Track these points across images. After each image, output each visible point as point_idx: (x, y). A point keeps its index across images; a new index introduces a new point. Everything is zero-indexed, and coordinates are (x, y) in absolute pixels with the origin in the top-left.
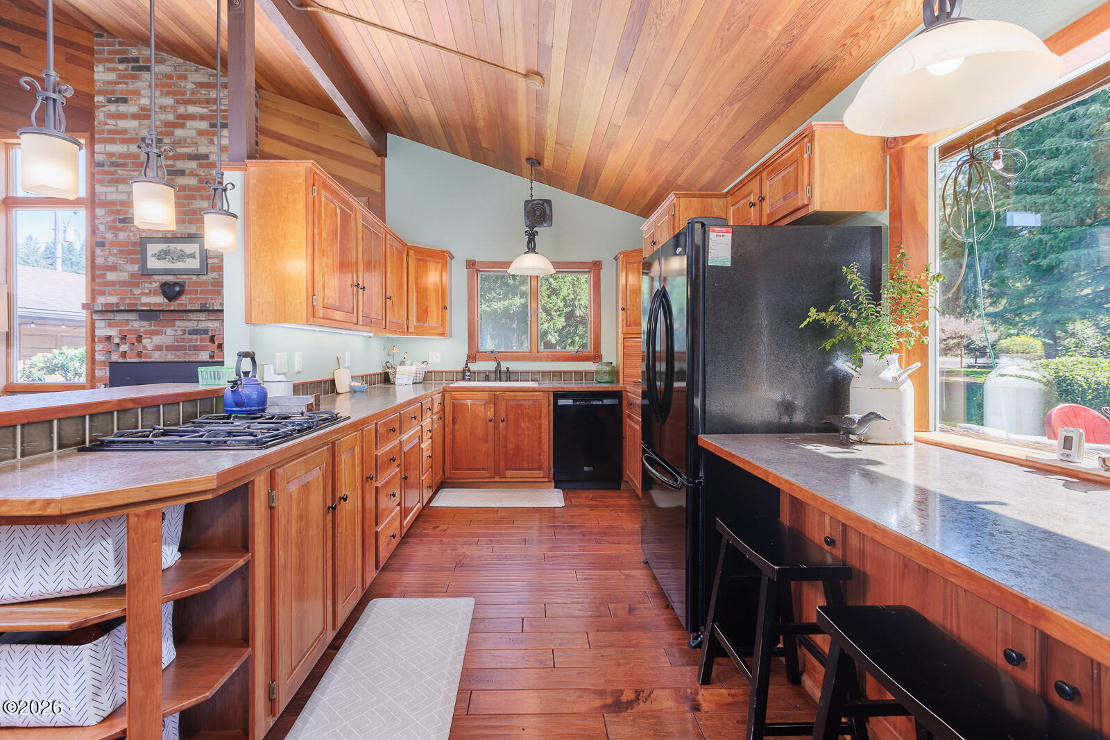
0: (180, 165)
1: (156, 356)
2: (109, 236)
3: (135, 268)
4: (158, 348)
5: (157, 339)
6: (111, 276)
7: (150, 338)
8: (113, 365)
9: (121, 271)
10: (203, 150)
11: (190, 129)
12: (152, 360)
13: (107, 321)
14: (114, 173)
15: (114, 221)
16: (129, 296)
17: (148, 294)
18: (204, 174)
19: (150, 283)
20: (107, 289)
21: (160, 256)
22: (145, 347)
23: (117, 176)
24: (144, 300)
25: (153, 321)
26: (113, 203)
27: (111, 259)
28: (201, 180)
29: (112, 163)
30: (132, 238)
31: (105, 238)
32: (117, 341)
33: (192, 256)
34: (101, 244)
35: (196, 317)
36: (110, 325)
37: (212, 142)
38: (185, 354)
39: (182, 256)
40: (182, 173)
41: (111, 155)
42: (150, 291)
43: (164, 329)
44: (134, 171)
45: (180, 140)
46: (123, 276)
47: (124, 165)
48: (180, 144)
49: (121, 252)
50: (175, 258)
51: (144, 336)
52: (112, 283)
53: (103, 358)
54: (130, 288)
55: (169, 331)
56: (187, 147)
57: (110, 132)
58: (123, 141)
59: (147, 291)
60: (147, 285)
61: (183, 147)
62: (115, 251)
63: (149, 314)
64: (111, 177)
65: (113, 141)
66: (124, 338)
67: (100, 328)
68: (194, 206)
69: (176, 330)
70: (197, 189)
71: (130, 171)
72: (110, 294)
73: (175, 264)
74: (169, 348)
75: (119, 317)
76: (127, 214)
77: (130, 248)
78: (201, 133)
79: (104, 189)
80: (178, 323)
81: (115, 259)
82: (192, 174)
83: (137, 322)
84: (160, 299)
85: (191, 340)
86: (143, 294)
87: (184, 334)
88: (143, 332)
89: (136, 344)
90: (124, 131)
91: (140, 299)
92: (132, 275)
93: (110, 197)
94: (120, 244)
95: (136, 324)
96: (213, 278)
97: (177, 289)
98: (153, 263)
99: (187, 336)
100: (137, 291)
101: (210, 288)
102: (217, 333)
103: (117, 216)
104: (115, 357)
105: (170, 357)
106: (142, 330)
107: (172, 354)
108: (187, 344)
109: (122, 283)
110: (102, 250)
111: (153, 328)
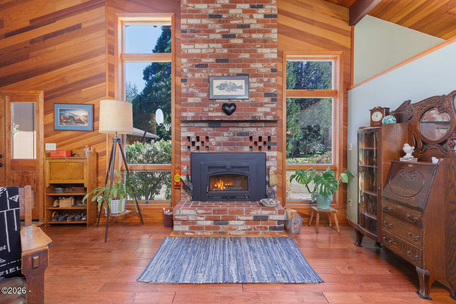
0: (232, 31)
1: (218, 149)
2: (190, 75)
3: (205, 95)
4: (219, 144)
5: (218, 139)
6: (190, 100)
7: (214, 138)
8: (192, 155)
9: (196, 97)
10: (246, 22)
11: (238, 9)
12: (215, 151)
13: (188, 127)
14: (193, 36)
15: (192, 66)
16: (201, 112)
17: (212, 111)
18: (247, 37)
19: (214, 104)
20: (188, 108)
21: (221, 87)
22: (211, 144)
23: (194, 38)
24: (210, 114)
25: (215, 128)
26: (192, 55)
27: (191, 90)
28: (245, 40)
29: (192, 30)
30: (203, 77)
31: (187, 77)
32: (194, 139)
33: (240, 87)
34: (184, 81)
35: (244, 125)
36: (190, 130)
37: (251, 17)
38: (235, 148)
39: (234, 88)
40: (233, 36)
41: (191, 25)
42: (214, 109)
43: (222, 132)
44: (204, 35)
45: (232, 16)
46: (198, 100)
47: (198, 32)
48: (232, 18)
49: (196, 85)
50: (230, 89)
51: (209, 137)
52: (191, 104)
53: (186, 150)
54: (201, 108)
55: (225, 134)
56: (237, 20)
57: (190, 11)
58: (198, 17)
59: (212, 109)
60: (212, 105)
61: (234, 20)
62: (193, 85)
63: (213, 123)
64: (191, 39)
65: (191, 17)
66: (198, 139)
67: (183, 132)
68: (241, 57)
69: (229, 133)
70: (242, 46)
71: (202, 35)
72: (190, 111)
73: (230, 93)
74: (225, 144)
75: (197, 125)
76: (200, 62)
77: (202, 83)
78: (245, 11)
79: (186, 47)
80: (231, 129)
81: (193, 89)
82: (240, 37)
83: (206, 128)
84: (220, 114)
85: (238, 139)
86: (209, 111)
87: (234, 136)
88: (209, 135)
89: (205, 142)
90: (198, 11)
91: (207, 114)
92: (203, 99)
93: (190, 51)
94: (196, 80)
95: (205, 129)
96: (252, 101)
97: (232, 108)
98: (216, 92)
99: (236, 136)
100: (206, 109)
101: (250, 107)
102: (254, 135)
103: (194, 63)
104: (193, 149)
105: (226, 150)
106: (209, 133)
107: (227, 148)
108: (236, 142)
109: (197, 104)
110: (185, 84)
111: (215, 132)
